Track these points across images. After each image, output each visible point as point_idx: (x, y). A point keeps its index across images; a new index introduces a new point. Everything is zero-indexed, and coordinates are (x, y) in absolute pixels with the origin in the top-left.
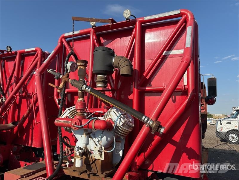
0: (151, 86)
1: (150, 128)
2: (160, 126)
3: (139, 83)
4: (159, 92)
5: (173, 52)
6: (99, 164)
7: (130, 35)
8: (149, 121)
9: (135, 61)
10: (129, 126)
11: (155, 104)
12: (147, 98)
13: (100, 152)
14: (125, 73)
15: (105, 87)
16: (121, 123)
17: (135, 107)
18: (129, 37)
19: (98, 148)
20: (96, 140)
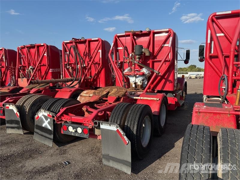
0: (157, 59)
1: (157, 73)
2: (159, 73)
3: (152, 58)
4: (160, 61)
5: (166, 45)
6: (140, 86)
7: (149, 36)
8: (156, 72)
9: (150, 48)
10: (150, 74)
11: (159, 65)
12: (155, 63)
13: (140, 82)
14: (147, 55)
15: (140, 60)
16: (147, 73)
17: (151, 67)
18: (149, 37)
19: (139, 81)
20: (138, 79)
